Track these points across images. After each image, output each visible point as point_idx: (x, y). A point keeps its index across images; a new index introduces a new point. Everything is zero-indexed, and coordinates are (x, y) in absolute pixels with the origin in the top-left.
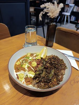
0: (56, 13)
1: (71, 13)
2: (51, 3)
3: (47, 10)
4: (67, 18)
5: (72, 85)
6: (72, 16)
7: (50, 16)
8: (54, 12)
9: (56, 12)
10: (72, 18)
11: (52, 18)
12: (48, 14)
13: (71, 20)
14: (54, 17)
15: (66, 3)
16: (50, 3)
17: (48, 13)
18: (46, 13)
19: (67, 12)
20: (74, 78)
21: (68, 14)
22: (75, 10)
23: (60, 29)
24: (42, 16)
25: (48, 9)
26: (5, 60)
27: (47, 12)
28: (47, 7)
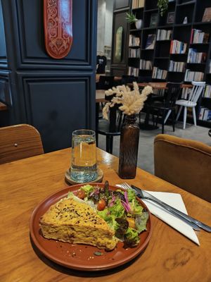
0: (136, 105)
1: (197, 102)
2: (126, 85)
3: (119, 100)
4: (190, 112)
5: (168, 270)
6: (202, 110)
7: (124, 110)
8: (132, 103)
9: (135, 103)
10: (202, 113)
11: (129, 114)
12: (121, 108)
13: (201, 118)
14: (132, 112)
15: (185, 80)
16: (124, 86)
17: (121, 105)
18: (117, 106)
19: (187, 99)
20: (176, 254)
21: (192, 104)
22: (207, 95)
23: (163, 138)
24: (108, 110)
25: (121, 96)
26: (20, 204)
27: (118, 102)
28: (119, 93)
